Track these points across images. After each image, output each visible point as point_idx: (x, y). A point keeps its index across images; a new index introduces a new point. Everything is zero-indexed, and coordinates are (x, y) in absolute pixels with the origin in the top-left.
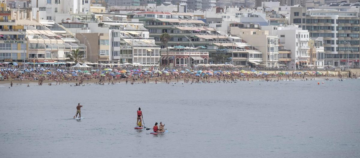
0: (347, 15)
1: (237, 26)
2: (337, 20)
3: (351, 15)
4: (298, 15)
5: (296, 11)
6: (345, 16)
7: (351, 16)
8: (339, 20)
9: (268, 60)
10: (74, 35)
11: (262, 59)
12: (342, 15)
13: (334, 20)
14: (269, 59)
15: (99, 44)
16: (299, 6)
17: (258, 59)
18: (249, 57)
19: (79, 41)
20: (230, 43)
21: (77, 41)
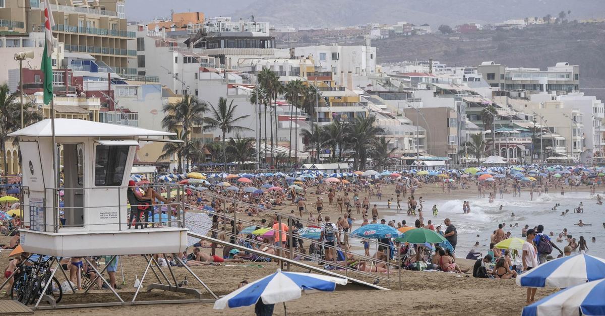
0: (558, 77)
1: (504, 95)
2: (546, 85)
3: (563, 76)
4: (493, 78)
5: (491, 72)
6: (555, 79)
7: (563, 79)
8: (548, 84)
9: (575, 151)
10: (401, 111)
11: (565, 149)
12: (551, 78)
13: (543, 85)
14: (576, 148)
15: (448, 126)
16: (492, 63)
17: (561, 149)
18: (555, 146)
19: (412, 122)
20: (522, 122)
21: (407, 121)
